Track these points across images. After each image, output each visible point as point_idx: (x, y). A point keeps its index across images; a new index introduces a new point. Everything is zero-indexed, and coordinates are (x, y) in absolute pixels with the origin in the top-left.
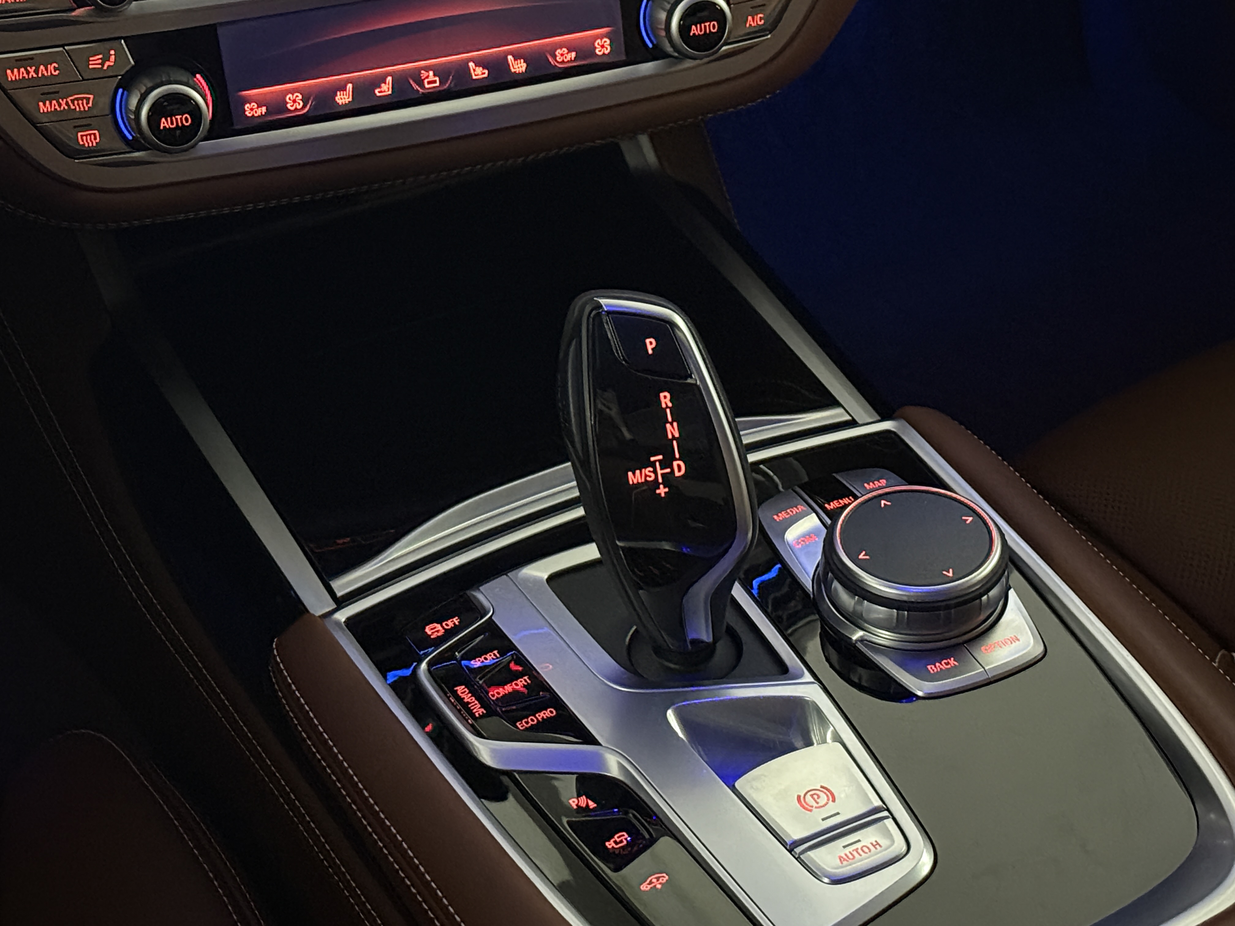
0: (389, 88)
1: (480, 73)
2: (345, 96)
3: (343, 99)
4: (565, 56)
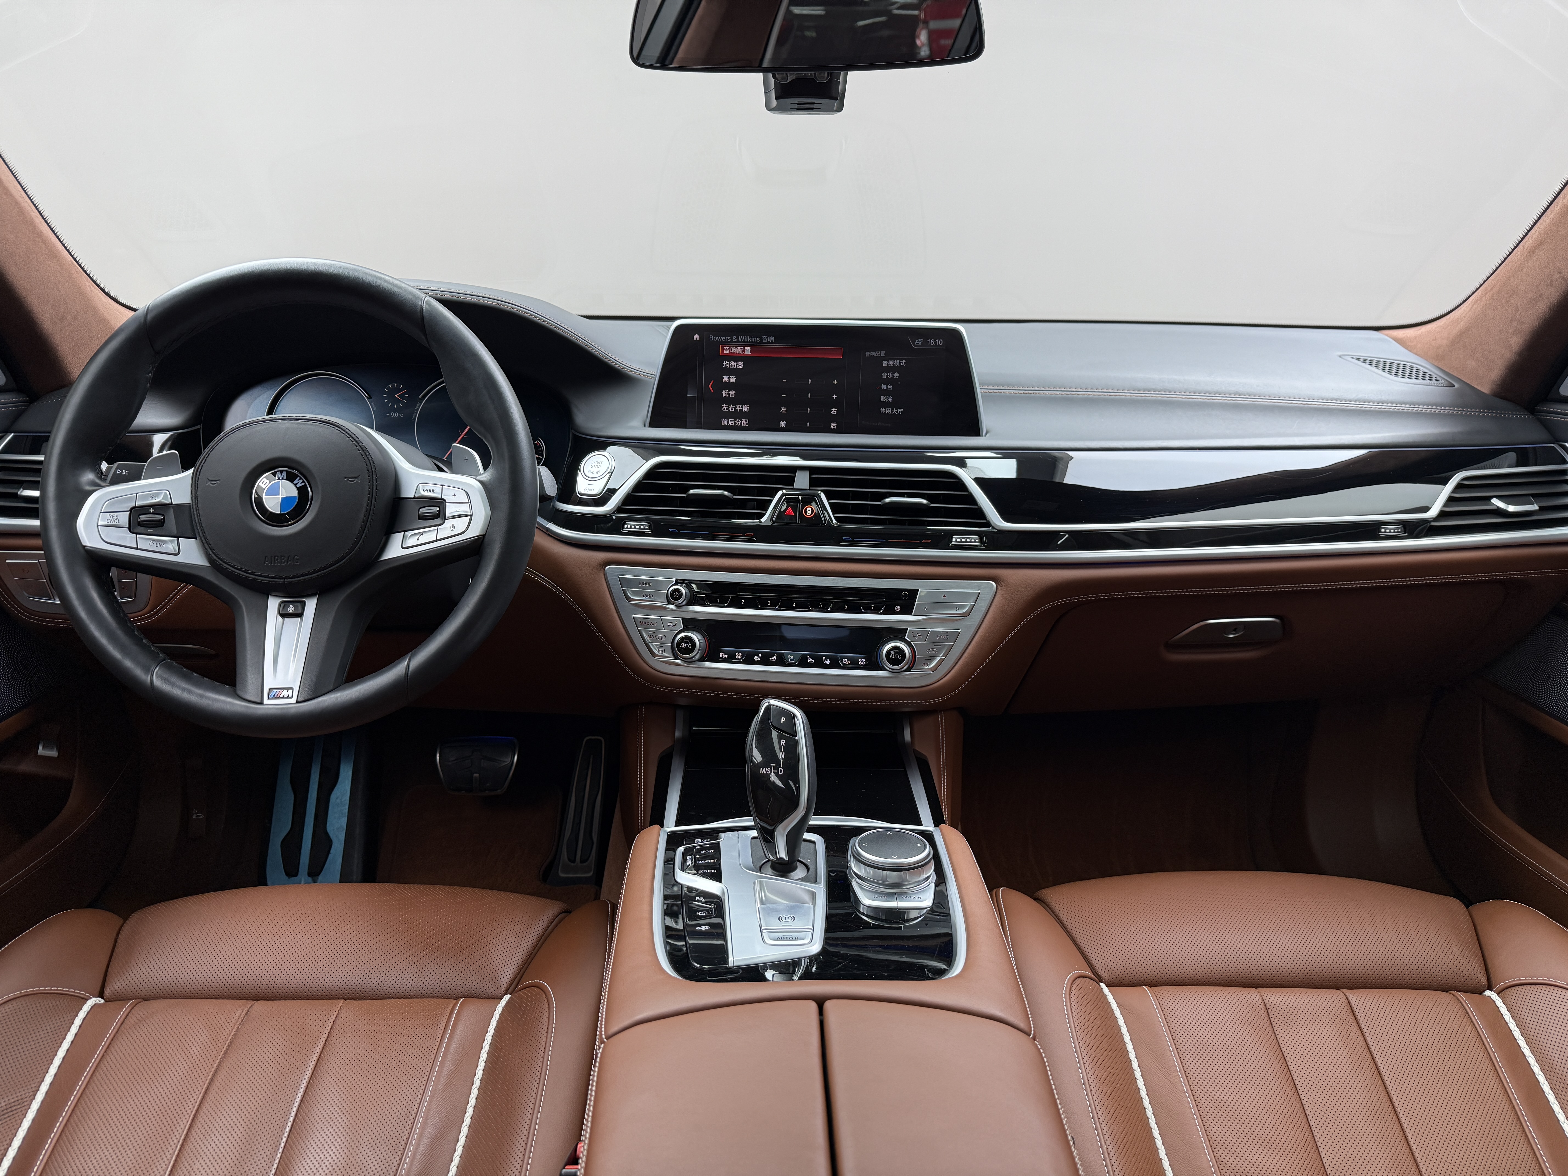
0: (775, 659)
1: (811, 661)
2: (758, 658)
4: (846, 662)
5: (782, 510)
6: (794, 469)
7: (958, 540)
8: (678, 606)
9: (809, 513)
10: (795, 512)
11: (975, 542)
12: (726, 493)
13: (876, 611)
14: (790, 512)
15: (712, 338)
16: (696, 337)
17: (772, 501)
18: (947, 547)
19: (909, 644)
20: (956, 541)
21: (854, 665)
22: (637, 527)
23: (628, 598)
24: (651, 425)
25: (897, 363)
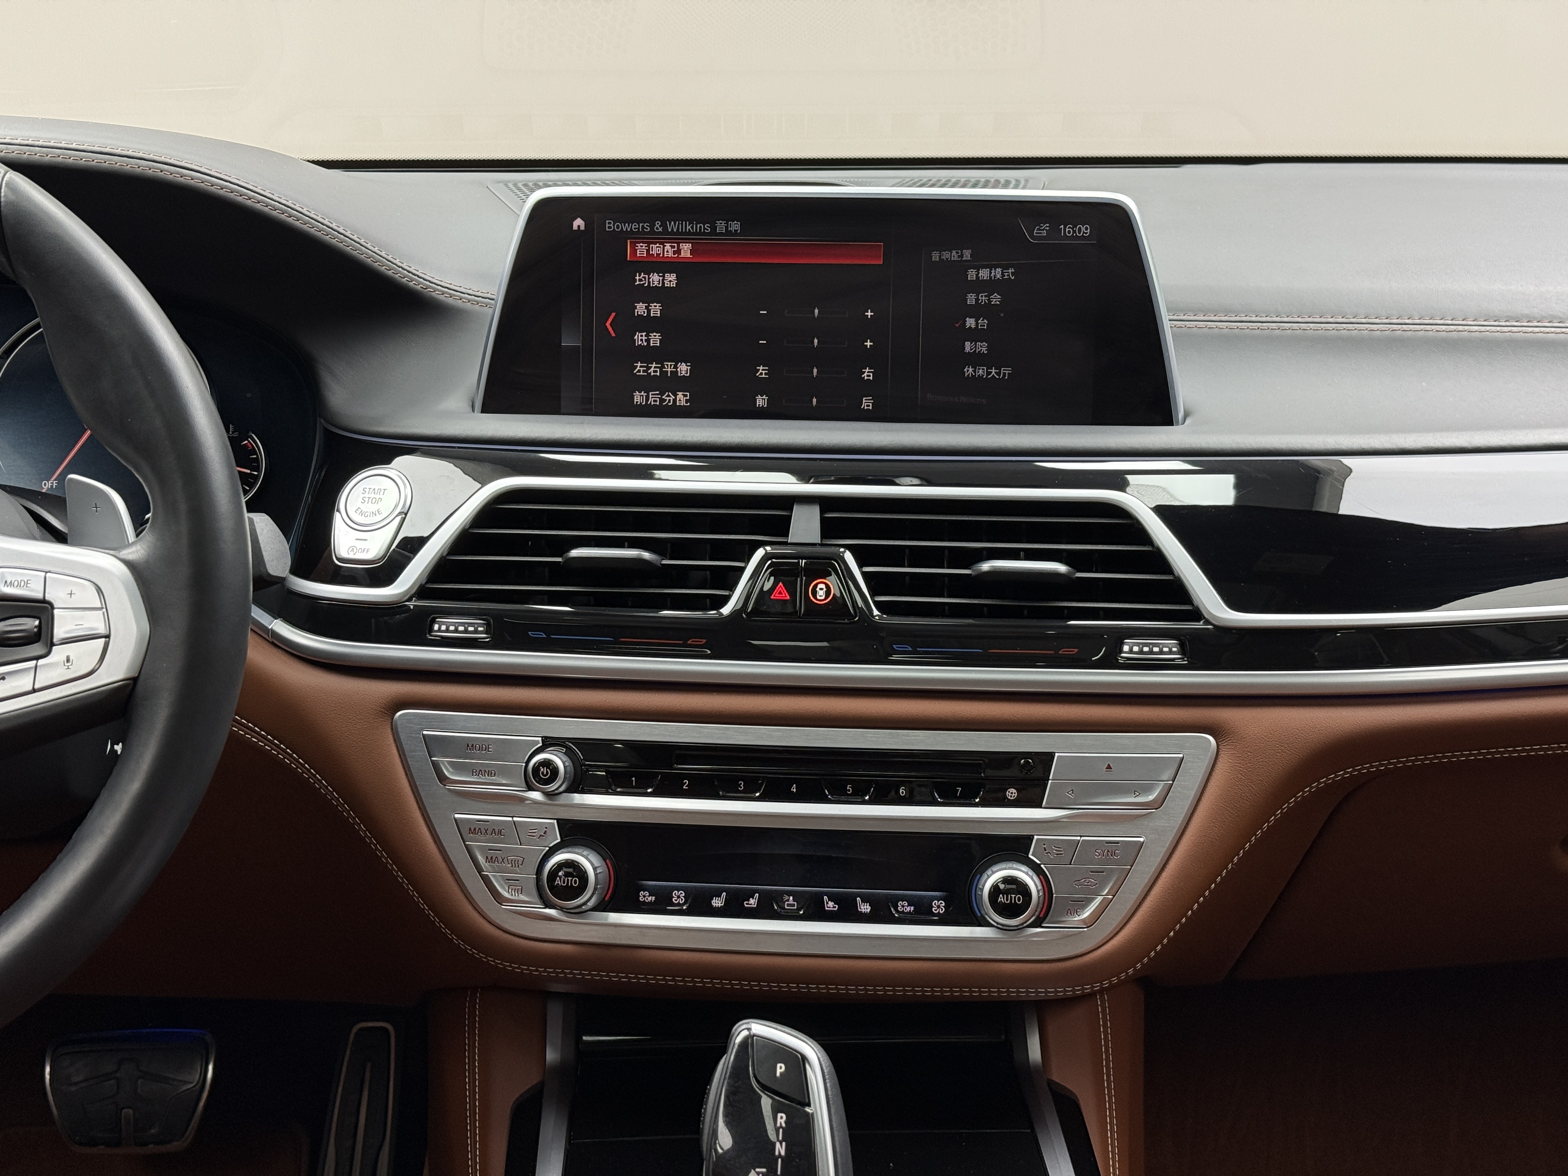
0: (755, 903)
1: (832, 907)
2: (719, 902)
3: (717, 903)
4: (905, 907)
5: (766, 589)
6: (788, 501)
7: (1136, 649)
8: (549, 795)
9: (821, 594)
10: (793, 594)
11: (1171, 652)
12: (646, 555)
13: (966, 801)
14: (782, 593)
15: (610, 225)
16: (578, 223)
17: (742, 570)
18: (1111, 662)
19: (1036, 869)
20: (1131, 651)
21: (922, 916)
22: (461, 628)
23: (442, 778)
24: (485, 409)
25: (998, 273)
